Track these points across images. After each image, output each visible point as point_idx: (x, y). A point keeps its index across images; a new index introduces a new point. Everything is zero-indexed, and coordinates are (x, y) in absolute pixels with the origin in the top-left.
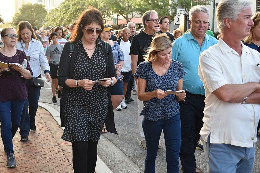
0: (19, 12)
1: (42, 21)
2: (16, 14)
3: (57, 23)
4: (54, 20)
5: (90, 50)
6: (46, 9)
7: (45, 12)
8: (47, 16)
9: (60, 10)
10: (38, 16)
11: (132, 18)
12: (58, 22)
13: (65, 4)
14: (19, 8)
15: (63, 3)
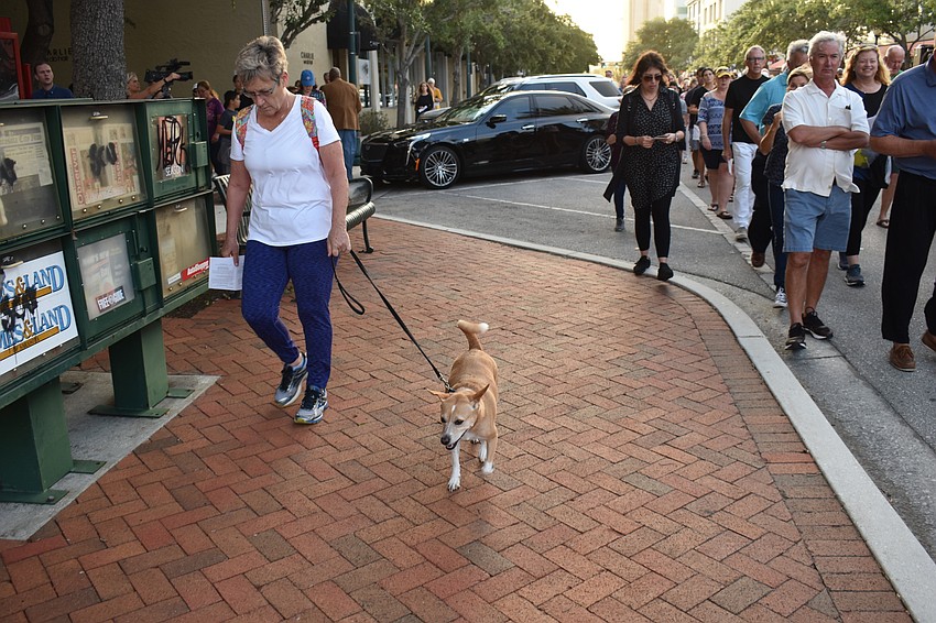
0: (636, 39)
1: (687, 58)
2: (630, 45)
3: (721, 61)
4: (716, 53)
5: (650, 100)
6: (696, 28)
7: (695, 35)
8: (700, 45)
9: (731, 29)
10: (678, 45)
11: (917, 41)
12: (726, 58)
13: (744, 16)
14: (636, 30)
15: (740, 13)
